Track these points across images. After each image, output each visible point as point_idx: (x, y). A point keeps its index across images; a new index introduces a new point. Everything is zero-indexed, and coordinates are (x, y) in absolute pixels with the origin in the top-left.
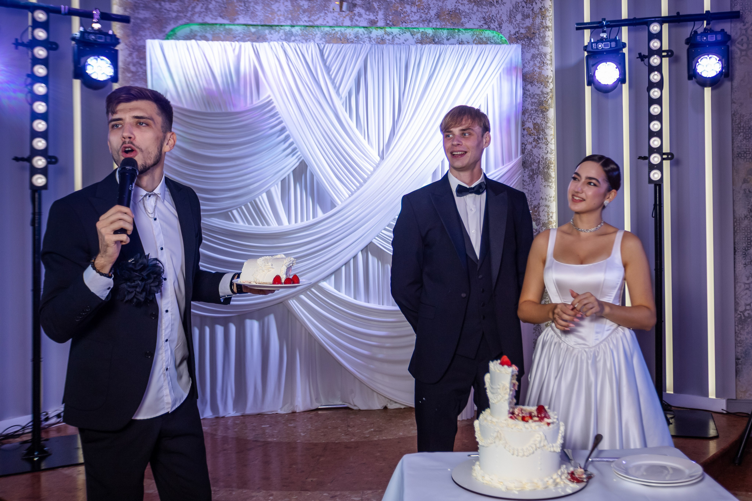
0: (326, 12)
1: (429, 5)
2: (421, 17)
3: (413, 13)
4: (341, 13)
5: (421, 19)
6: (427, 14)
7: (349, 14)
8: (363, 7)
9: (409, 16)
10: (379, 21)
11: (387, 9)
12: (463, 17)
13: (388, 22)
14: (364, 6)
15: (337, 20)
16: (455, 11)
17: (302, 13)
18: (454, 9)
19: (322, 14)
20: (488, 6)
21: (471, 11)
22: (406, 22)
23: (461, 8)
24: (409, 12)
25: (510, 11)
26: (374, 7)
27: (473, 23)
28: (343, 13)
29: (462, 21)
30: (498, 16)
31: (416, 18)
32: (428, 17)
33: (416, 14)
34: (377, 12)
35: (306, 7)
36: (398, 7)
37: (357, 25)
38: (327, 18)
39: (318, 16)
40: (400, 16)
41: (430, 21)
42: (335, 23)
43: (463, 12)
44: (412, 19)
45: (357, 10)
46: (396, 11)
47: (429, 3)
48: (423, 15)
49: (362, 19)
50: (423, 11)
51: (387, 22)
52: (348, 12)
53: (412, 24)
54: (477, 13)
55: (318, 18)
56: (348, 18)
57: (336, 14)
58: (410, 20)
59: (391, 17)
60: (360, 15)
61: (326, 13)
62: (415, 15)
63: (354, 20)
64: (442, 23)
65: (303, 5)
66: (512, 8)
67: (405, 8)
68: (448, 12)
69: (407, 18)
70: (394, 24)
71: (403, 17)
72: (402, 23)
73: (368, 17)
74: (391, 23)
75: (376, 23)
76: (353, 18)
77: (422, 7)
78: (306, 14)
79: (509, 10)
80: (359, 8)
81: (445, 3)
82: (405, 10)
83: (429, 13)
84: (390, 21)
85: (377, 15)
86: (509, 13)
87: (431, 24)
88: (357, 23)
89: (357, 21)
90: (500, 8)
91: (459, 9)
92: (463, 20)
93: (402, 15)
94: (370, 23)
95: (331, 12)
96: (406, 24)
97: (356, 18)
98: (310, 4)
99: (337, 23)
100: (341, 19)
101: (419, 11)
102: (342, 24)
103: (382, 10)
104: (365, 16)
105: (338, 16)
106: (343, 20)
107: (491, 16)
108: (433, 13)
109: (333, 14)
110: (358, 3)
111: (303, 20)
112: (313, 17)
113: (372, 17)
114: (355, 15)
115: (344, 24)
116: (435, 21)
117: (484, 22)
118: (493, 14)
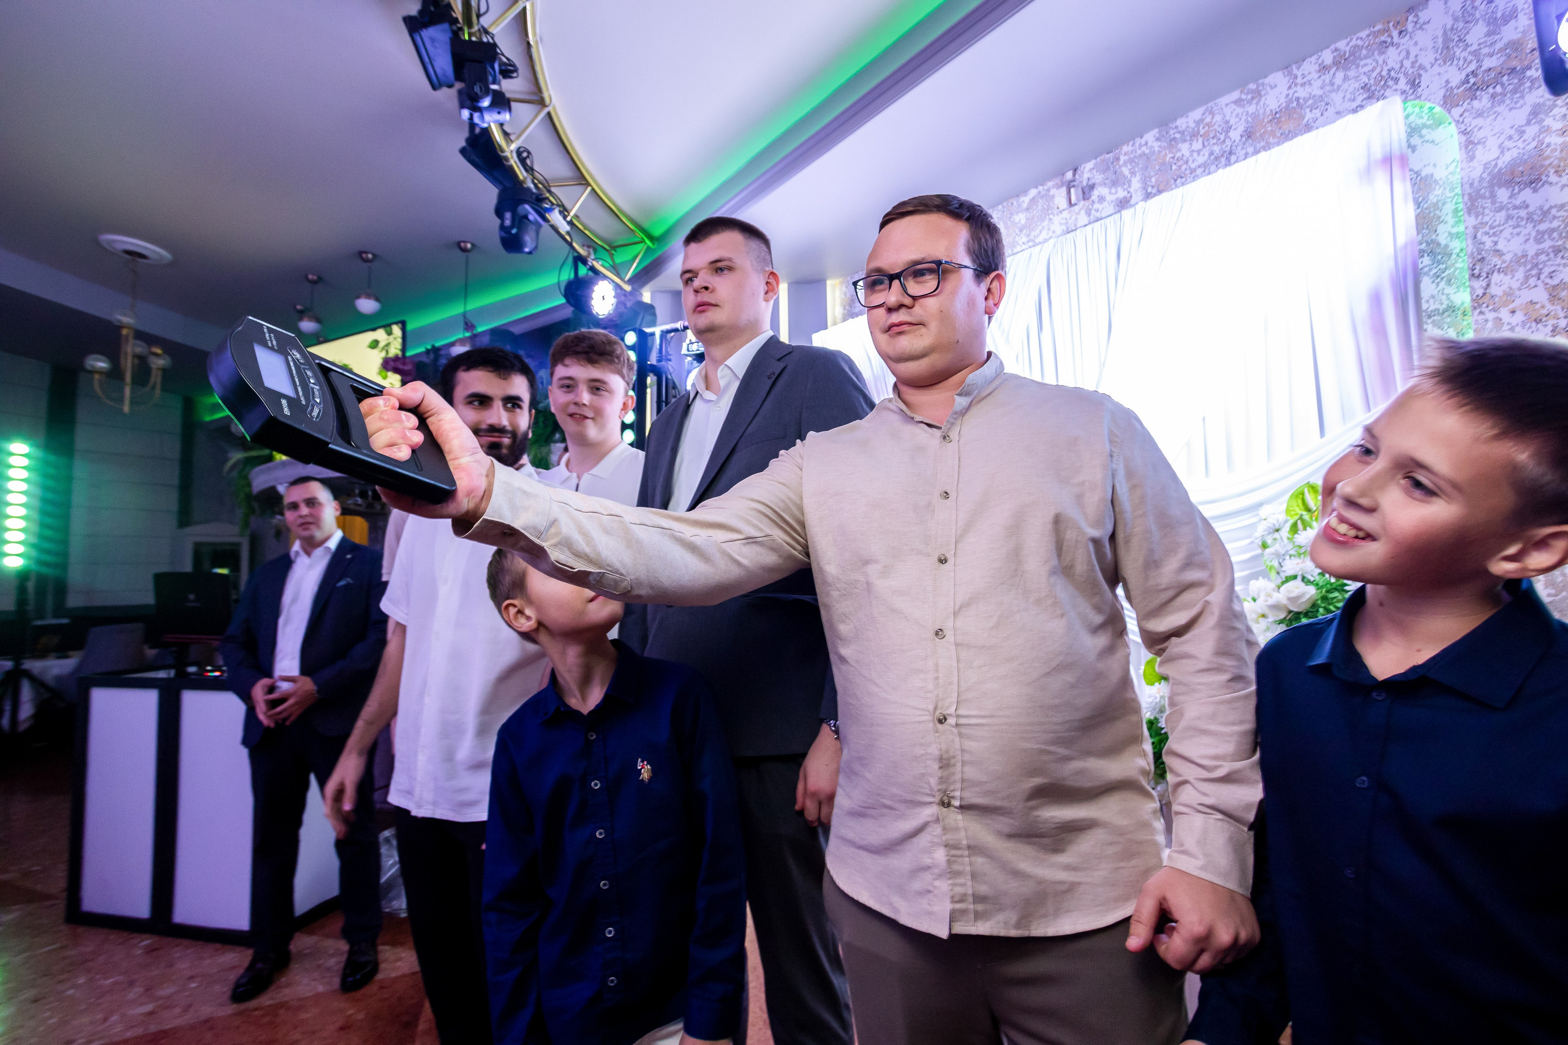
0: (1051, 216)
1: (1227, 122)
2: (1211, 154)
3: (1195, 154)
4: (1072, 208)
5: (1212, 157)
6: (1224, 141)
7: (1084, 205)
8: (1105, 184)
9: (1187, 162)
10: (1134, 196)
11: (1146, 168)
12: (1308, 110)
13: (1149, 190)
14: (1107, 181)
15: (1067, 223)
16: (1287, 107)
17: (1019, 233)
18: (1284, 105)
19: (1045, 224)
20: (1376, 53)
21: (1328, 88)
22: (1183, 175)
23: (1302, 93)
24: (1187, 154)
25: (1445, 33)
26: (1124, 176)
27: (1336, 110)
28: (1076, 207)
29: (1306, 120)
30: (1407, 64)
31: (1201, 160)
32: (1227, 146)
33: (1202, 153)
34: (1130, 181)
35: (1023, 222)
36: (1166, 155)
37: (1097, 218)
38: (1053, 227)
39: (1040, 228)
40: (1171, 169)
41: (1231, 153)
42: (1065, 229)
43: (1306, 100)
44: (1193, 166)
45: (1095, 194)
46: (1163, 164)
47: (1228, 118)
48: (1216, 149)
49: (1105, 204)
50: (1215, 141)
51: (1147, 191)
52: (1082, 203)
53: (1194, 174)
54: (1345, 86)
55: (1041, 232)
56: (1083, 212)
57: (1065, 214)
58: (1190, 168)
59: (1153, 180)
60: (1102, 199)
61: (1050, 219)
62: (1198, 155)
63: (1093, 212)
64: (1258, 145)
65: (1020, 220)
66: (1450, 23)
67: (1180, 150)
68: (1270, 117)
69: (1184, 167)
70: (1161, 188)
71: (1176, 170)
72: (1175, 180)
73: (1113, 197)
74: (1154, 191)
75: (1129, 201)
76: (1091, 210)
77: (1211, 135)
78: (1024, 232)
79: (1440, 33)
80: (1099, 188)
81: (1262, 103)
82: (1179, 154)
83: (1229, 137)
84: (1153, 187)
85: (1130, 187)
86: (1440, 40)
87: (1233, 158)
88: (1098, 215)
89: (1097, 211)
90: (1412, 43)
91: (1298, 99)
92: (1309, 116)
93: (1174, 167)
94: (1118, 206)
95: (1057, 214)
96: (1183, 180)
97: (1096, 206)
98: (1028, 214)
99: (1068, 228)
100: (1073, 218)
101: (1206, 144)
102: (1075, 225)
103: (1138, 174)
104: (1109, 198)
105: (1068, 216)
106: (1076, 219)
107: (1384, 73)
108: (1235, 135)
109: (1061, 216)
110: (1097, 181)
111: (1020, 243)
112: (1033, 233)
113: (1121, 193)
114: (1093, 202)
115: (1078, 226)
116: (1243, 149)
117: (1365, 96)
118: (1391, 64)
